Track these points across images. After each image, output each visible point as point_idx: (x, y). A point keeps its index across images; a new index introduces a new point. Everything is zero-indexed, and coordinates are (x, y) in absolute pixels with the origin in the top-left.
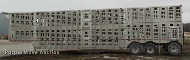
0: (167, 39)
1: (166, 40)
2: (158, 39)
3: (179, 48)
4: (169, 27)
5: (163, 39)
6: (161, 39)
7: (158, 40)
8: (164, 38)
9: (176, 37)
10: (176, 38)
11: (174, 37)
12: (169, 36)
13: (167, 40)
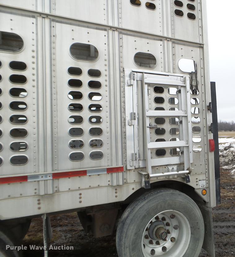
0: (110, 170)
1: (105, 179)
2: (24, 179)
3: (194, 229)
4: (127, 72)
5: (83, 173)
6: (57, 176)
7: (28, 188)
8: (87, 163)
9: (174, 152)
10: (175, 160)
11: (160, 153)
12: (132, 148)
13: (117, 178)
